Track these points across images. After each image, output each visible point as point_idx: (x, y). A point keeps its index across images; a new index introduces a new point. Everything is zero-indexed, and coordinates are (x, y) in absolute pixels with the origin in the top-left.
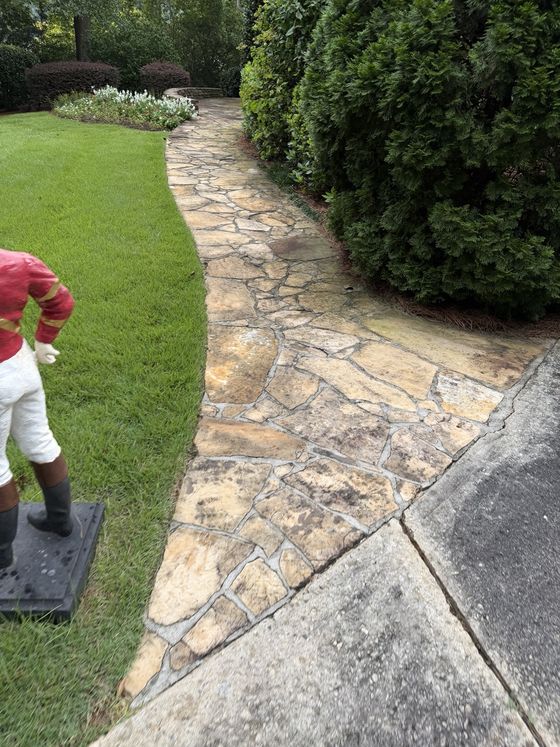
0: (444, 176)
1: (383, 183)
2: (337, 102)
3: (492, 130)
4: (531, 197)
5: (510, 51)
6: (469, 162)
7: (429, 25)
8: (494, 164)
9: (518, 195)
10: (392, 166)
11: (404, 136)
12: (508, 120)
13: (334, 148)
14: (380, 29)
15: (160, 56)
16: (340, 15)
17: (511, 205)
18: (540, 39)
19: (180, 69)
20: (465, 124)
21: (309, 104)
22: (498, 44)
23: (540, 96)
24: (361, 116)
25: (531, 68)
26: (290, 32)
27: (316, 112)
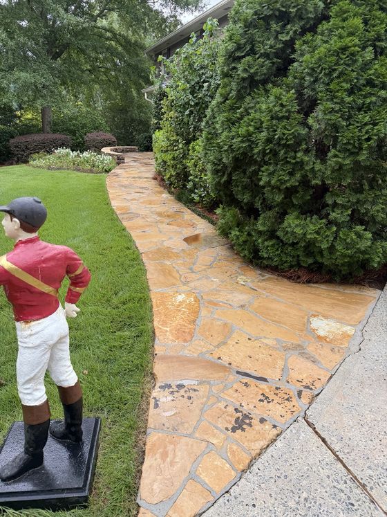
0: (298, 192)
1: (257, 198)
2: (226, 151)
3: (327, 162)
4: (354, 201)
5: (333, 117)
6: (314, 182)
7: (282, 105)
8: (330, 182)
9: (347, 200)
10: (264, 187)
11: (271, 168)
12: (336, 156)
13: (225, 178)
14: (252, 108)
15: (97, 128)
16: (225, 101)
17: (343, 206)
18: (351, 110)
19: (109, 136)
20: (310, 160)
21: (207, 153)
22: (325, 114)
23: (355, 142)
24: (242, 158)
25: (347, 126)
26: (187, 112)
27: (212, 158)
